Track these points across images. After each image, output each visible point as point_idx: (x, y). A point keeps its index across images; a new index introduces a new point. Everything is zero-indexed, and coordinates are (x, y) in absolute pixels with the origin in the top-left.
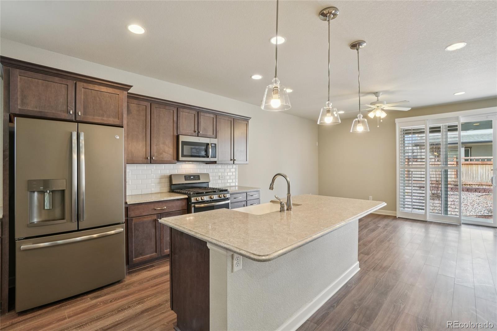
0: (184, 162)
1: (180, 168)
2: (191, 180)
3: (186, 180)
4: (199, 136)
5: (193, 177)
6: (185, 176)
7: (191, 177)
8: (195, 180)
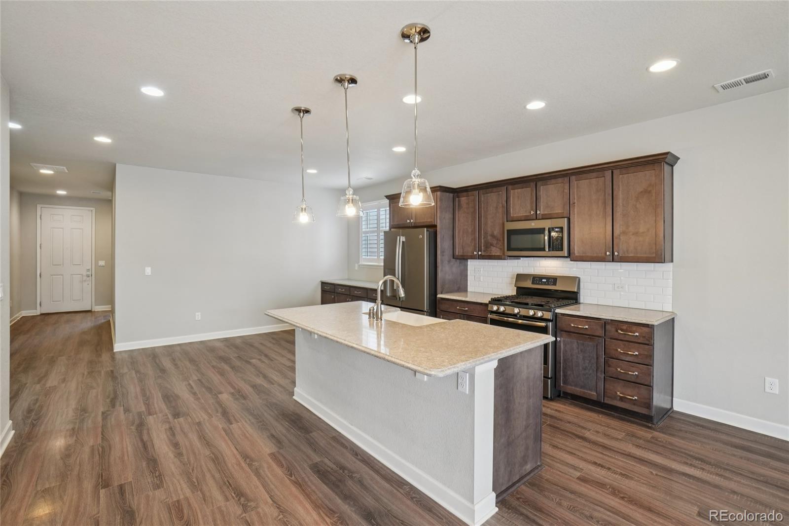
0: (544, 258)
1: (538, 265)
2: (541, 284)
3: (533, 283)
4: (538, 218)
5: (545, 280)
6: (534, 278)
7: (543, 280)
8: (548, 284)
